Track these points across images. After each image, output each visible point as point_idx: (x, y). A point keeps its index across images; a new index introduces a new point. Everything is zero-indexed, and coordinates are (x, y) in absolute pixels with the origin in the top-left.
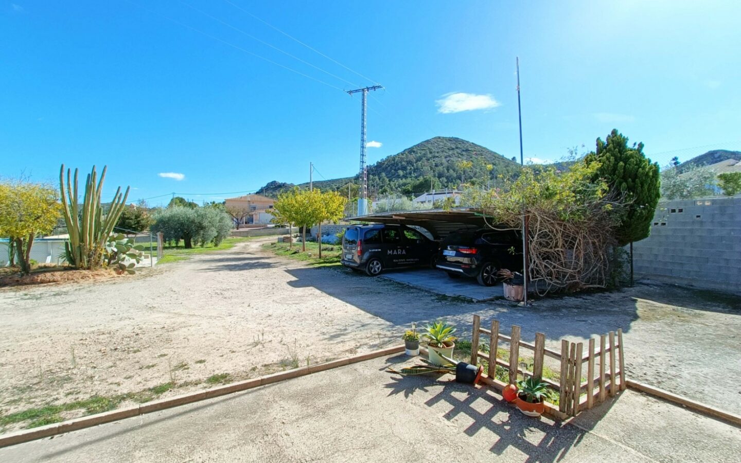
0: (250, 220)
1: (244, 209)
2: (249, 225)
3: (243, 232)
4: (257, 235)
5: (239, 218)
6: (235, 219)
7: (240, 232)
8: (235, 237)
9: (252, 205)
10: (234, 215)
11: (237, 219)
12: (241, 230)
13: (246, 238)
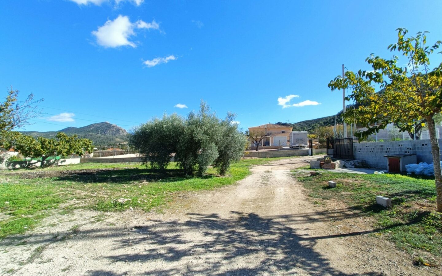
0: (267, 143)
1: (262, 133)
2: (267, 146)
3: (262, 153)
4: (275, 156)
5: (258, 140)
6: (255, 142)
7: (259, 153)
8: (253, 158)
9: (268, 131)
10: (254, 137)
11: (257, 141)
12: (260, 151)
13: (264, 159)
